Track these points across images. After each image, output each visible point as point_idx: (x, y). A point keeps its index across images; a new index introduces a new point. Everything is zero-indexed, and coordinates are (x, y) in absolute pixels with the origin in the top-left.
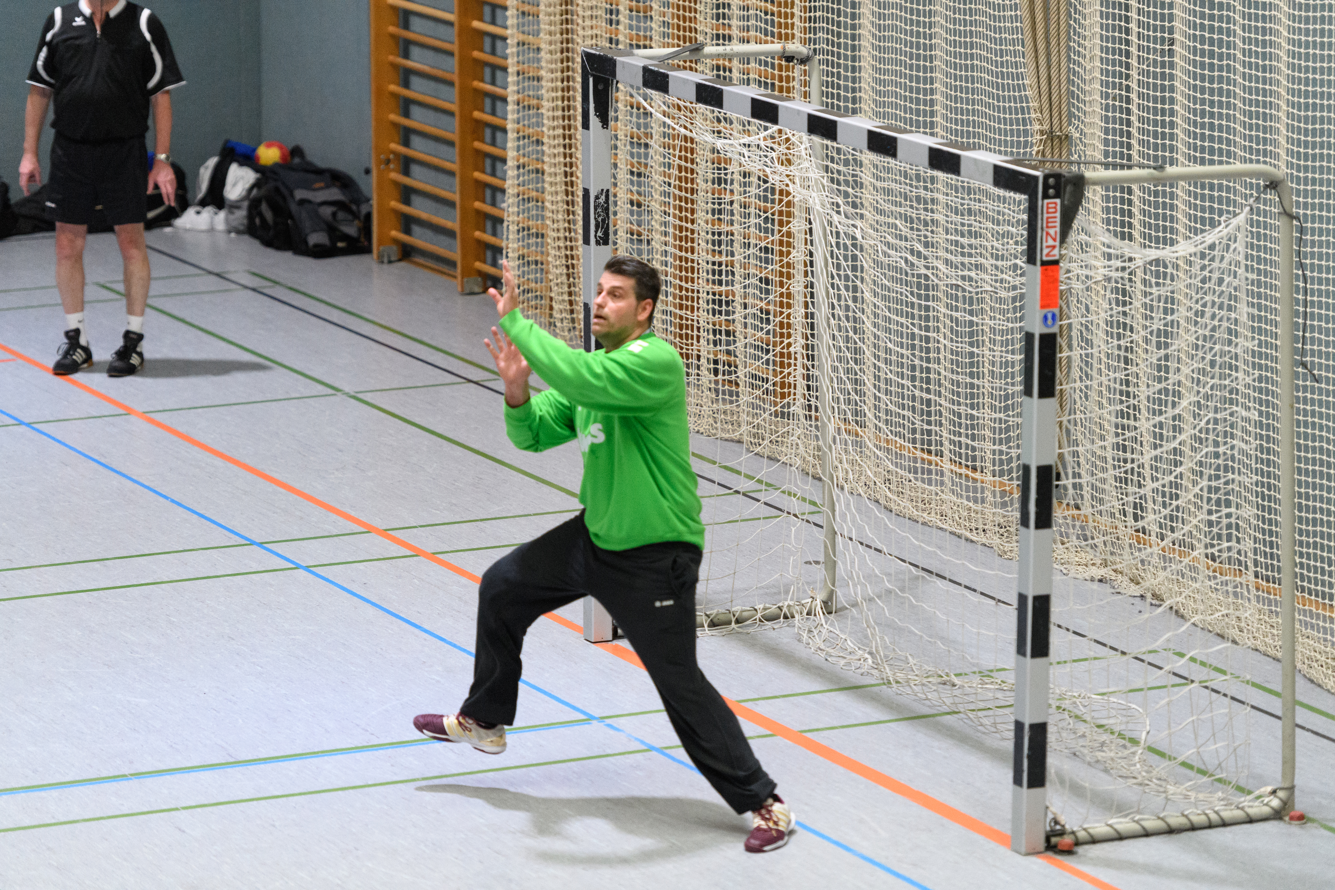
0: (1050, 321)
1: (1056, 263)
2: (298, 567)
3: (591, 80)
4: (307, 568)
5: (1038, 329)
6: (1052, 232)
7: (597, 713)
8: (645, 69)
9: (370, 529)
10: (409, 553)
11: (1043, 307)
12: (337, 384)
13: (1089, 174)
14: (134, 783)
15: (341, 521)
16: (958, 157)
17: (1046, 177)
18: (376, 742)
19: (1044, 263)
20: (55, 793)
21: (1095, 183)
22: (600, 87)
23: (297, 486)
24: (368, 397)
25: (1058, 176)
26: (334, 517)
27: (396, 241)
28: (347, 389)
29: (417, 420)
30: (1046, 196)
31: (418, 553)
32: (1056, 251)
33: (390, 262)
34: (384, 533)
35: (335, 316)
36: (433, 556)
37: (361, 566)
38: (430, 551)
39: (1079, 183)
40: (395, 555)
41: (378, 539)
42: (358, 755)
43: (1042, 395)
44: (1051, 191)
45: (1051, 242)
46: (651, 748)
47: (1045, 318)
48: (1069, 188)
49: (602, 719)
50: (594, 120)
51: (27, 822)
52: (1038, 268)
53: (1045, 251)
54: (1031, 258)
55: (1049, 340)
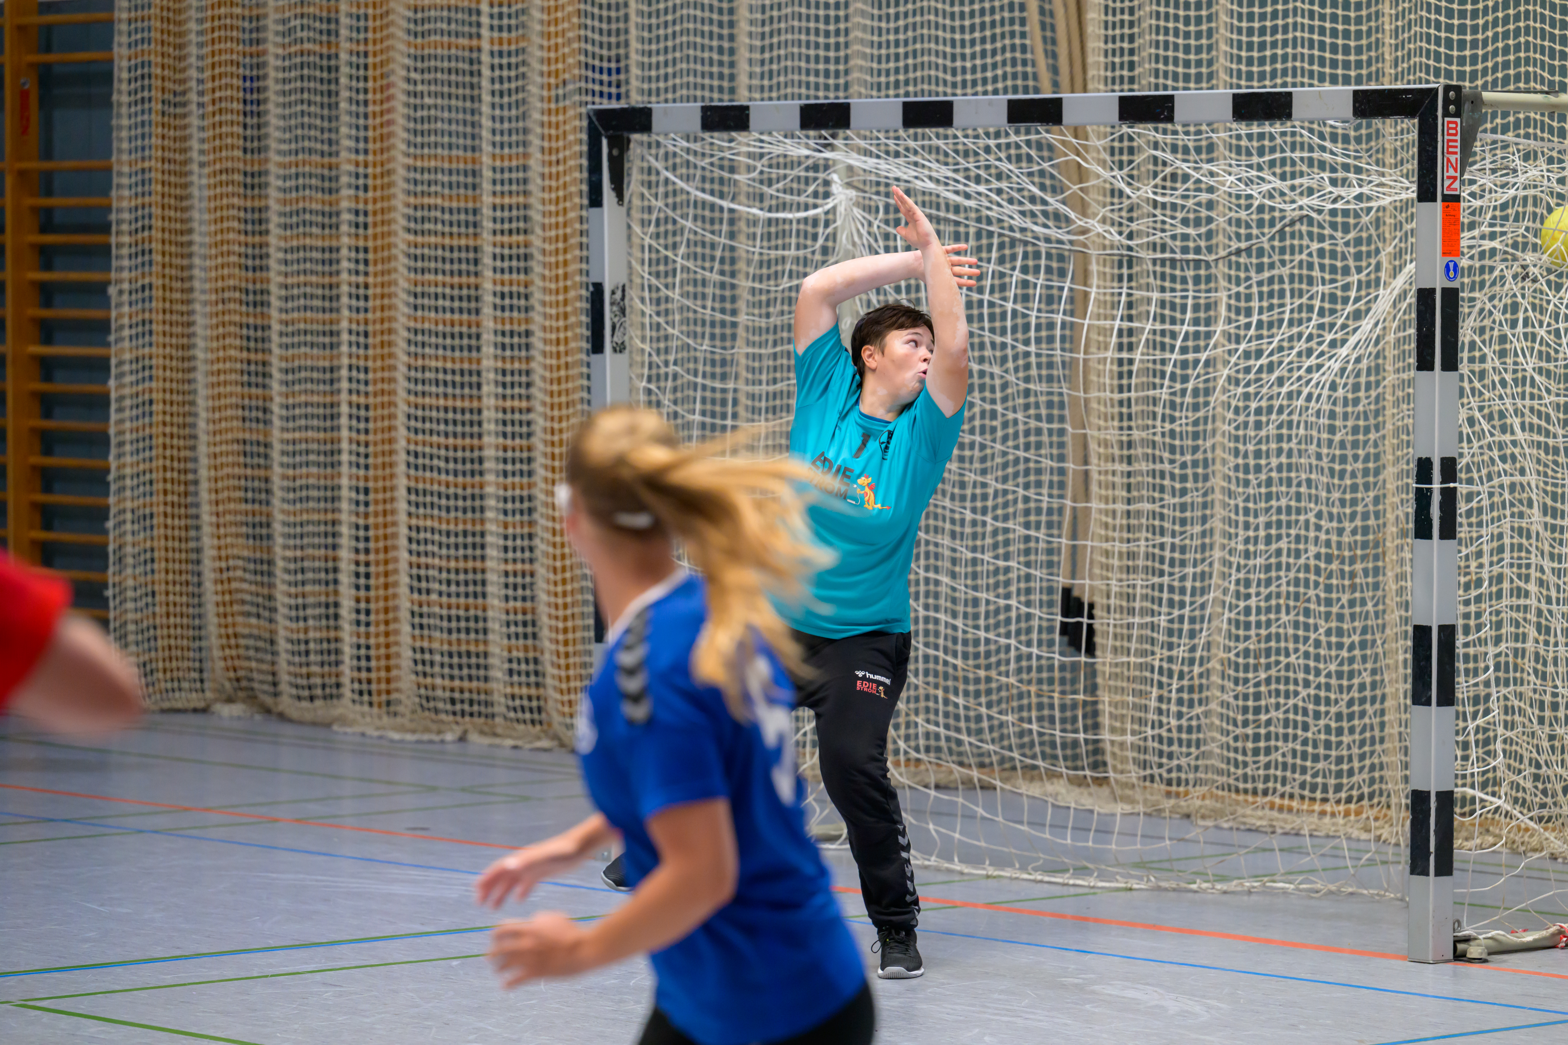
0: (1451, 274)
1: (1457, 198)
2: (142, 832)
3: (605, 142)
4: (155, 832)
5: (1441, 283)
6: (1453, 158)
8: (707, 109)
9: (187, 809)
10: (263, 820)
11: (1444, 254)
16: (1289, 95)
17: (1447, 91)
19: (1446, 198)
22: (615, 152)
25: (1456, 90)
30: (1446, 113)
31: (276, 820)
36: (299, 821)
37: (218, 829)
38: (288, 818)
39: (1476, 100)
40: (248, 821)
41: (209, 814)
43: (1444, 367)
44: (1452, 108)
45: (1452, 172)
47: (1448, 268)
48: (1468, 108)
50: (608, 194)
52: (1439, 205)
53: (1447, 183)
54: (1426, 193)
55: (1451, 297)
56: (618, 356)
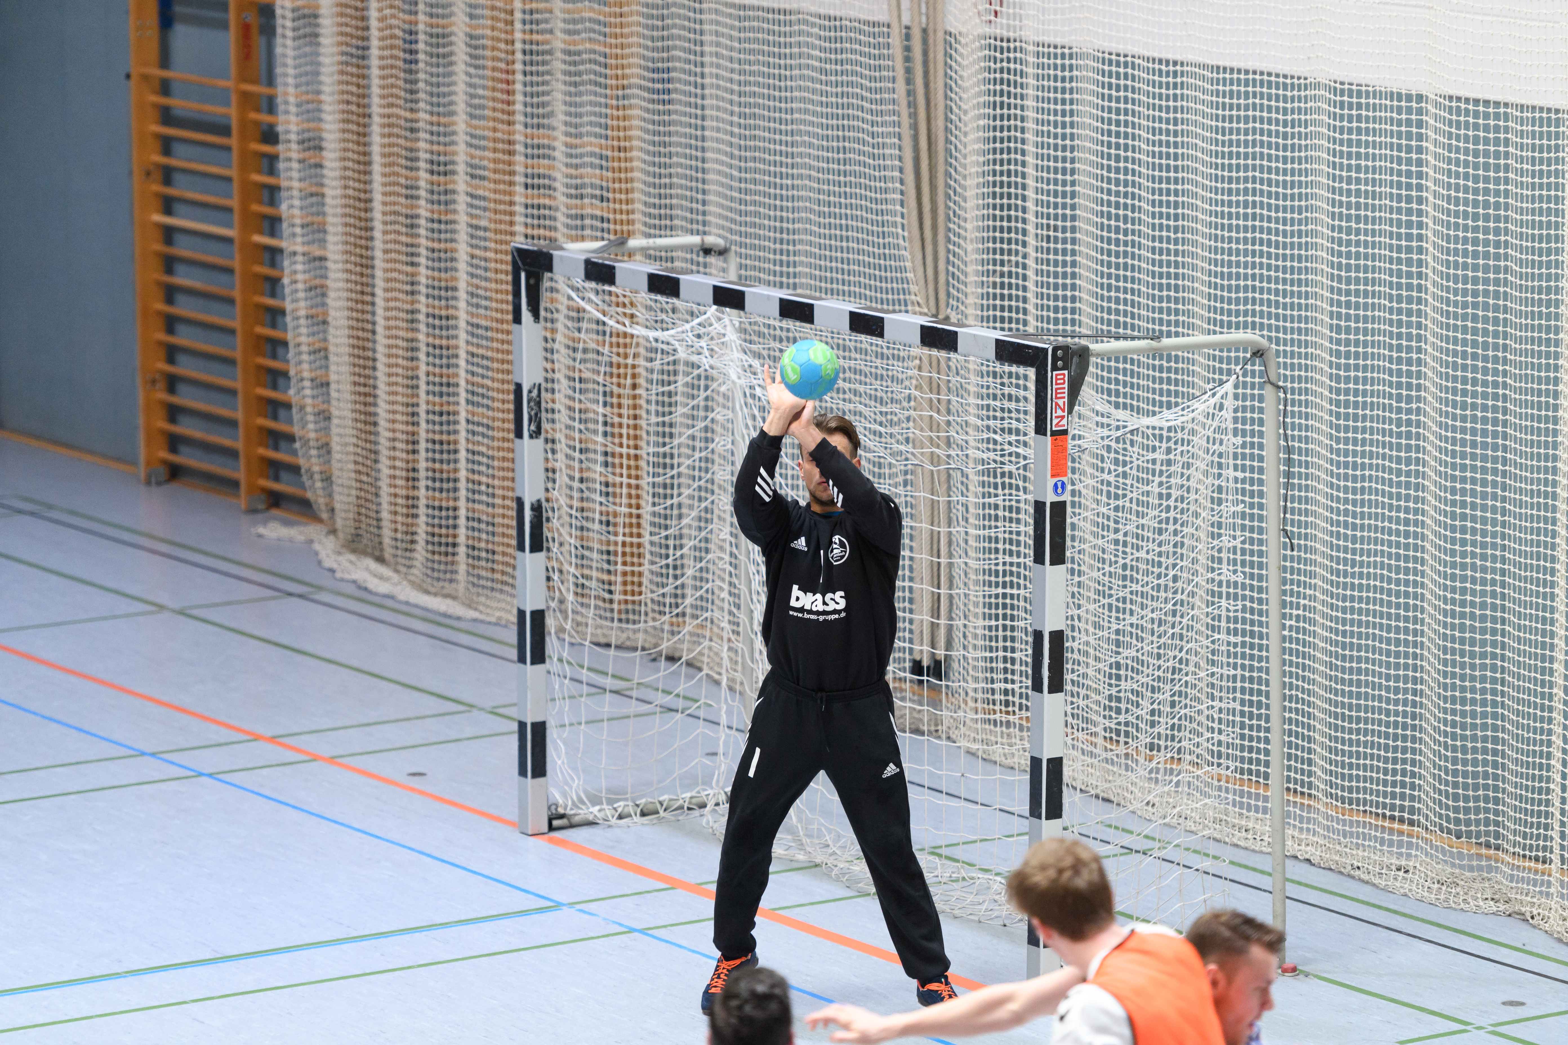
0: (1060, 490)
1: (1065, 432)
2: (200, 774)
3: (523, 275)
4: (210, 775)
5: (1050, 498)
6: (1060, 402)
7: (563, 899)
8: (588, 263)
9: (257, 738)
10: (306, 758)
11: (1053, 476)
12: (159, 601)
13: (1094, 347)
14: (131, 979)
15: (224, 731)
16: (956, 333)
17: (1055, 350)
18: (356, 934)
19: (1053, 433)
20: (56, 992)
21: (1098, 355)
22: (532, 281)
23: (164, 698)
24: (195, 612)
25: (1066, 348)
26: (214, 727)
27: (165, 462)
28: (171, 604)
29: (255, 632)
30: (1055, 368)
31: (315, 758)
32: (1064, 422)
33: (159, 484)
34: (273, 739)
35: (126, 536)
36: (332, 760)
37: (265, 771)
38: (327, 755)
39: (1084, 354)
40: (292, 760)
41: (269, 746)
42: (345, 947)
43: (1053, 563)
44: (1060, 363)
45: (1060, 413)
46: (632, 930)
47: (1056, 486)
48: (1075, 360)
49: (571, 905)
50: (526, 315)
51: (41, 1020)
52: (1049, 438)
53: (1055, 422)
54: (1040, 428)
55: (1059, 508)
56: (535, 441)
